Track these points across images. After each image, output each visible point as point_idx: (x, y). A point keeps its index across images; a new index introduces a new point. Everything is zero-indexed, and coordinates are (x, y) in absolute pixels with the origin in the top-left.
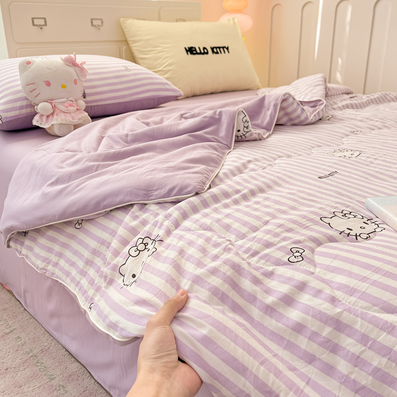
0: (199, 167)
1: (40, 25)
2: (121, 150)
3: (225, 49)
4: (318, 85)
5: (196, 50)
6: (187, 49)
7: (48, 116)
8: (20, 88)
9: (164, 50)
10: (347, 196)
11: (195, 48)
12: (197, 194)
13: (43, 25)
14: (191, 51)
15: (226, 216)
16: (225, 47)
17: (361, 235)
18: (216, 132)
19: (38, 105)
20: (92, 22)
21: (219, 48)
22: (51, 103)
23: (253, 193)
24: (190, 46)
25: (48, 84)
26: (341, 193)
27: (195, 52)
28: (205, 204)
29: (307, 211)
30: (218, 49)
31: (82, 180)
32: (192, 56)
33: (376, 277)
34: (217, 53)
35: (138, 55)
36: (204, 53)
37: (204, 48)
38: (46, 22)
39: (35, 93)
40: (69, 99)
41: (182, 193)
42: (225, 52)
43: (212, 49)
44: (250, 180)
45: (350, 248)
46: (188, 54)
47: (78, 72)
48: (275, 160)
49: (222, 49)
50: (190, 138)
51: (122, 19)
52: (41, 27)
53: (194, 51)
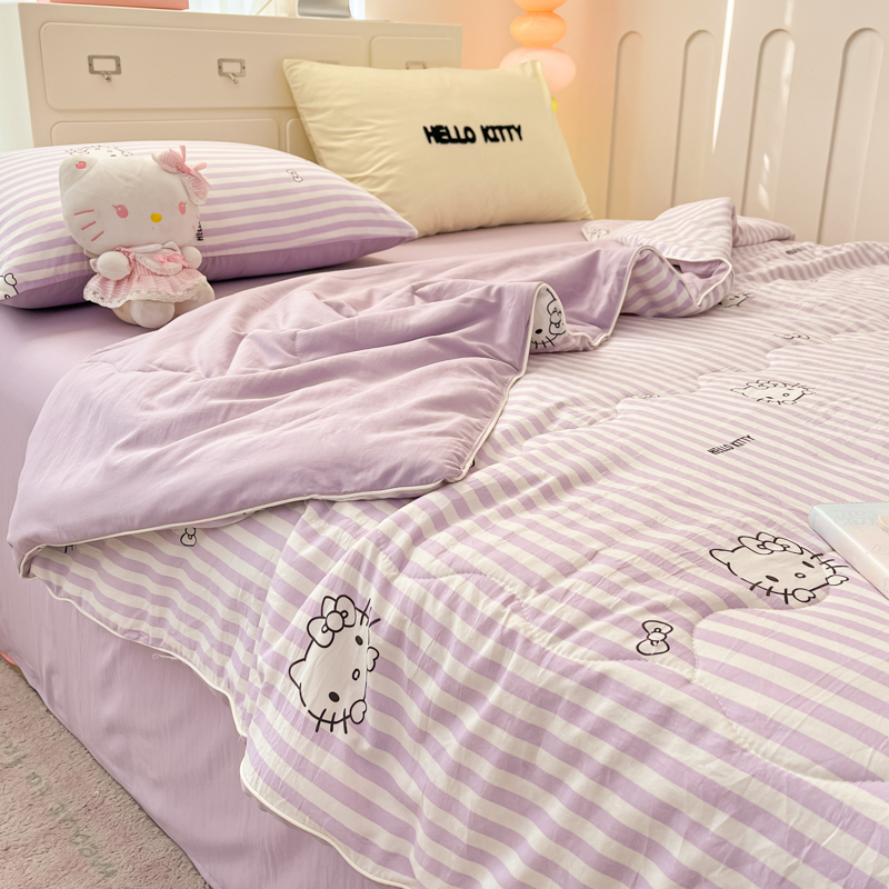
0: (450, 418)
1: (107, 73)
2: (280, 373)
3: (513, 131)
4: (718, 223)
5: (448, 133)
6: (430, 130)
7: (118, 283)
8: (60, 217)
9: (378, 131)
10: (770, 496)
11: (446, 128)
12: (445, 483)
13: (113, 73)
14: (437, 134)
15: (504, 538)
16: (513, 127)
17: (796, 593)
18: (488, 335)
19: (98, 256)
20: (220, 67)
21: (501, 128)
22: (127, 254)
23: (566, 484)
24: (434, 125)
25: (123, 212)
26: (757, 489)
27: (446, 137)
28: (462, 509)
29: (681, 533)
30: (497, 132)
31: (195, 439)
32: (440, 145)
33: (822, 697)
34: (495, 139)
35: (319, 141)
36: (467, 140)
37: (467, 129)
38: (118, 65)
39: (94, 230)
40: (167, 245)
41: (414, 481)
42: (512, 139)
43: (485, 131)
44: (561, 452)
45: (770, 625)
46: (430, 141)
47: (189, 185)
48: (617, 401)
49: (505, 132)
50: (432, 347)
51: (286, 61)
52: (107, 76)
53: (444, 134)
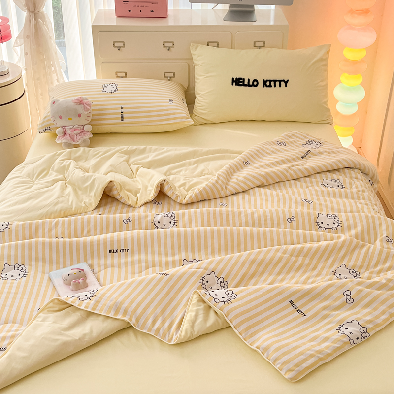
1: (119, 47)
3: (283, 84)
6: (235, 80)
11: (244, 79)
13: (122, 47)
14: (238, 82)
16: (284, 81)
20: (164, 45)
21: (275, 81)
22: (63, 129)
24: (237, 78)
27: (242, 83)
30: (273, 83)
32: (237, 86)
34: (270, 86)
36: (253, 85)
37: (255, 81)
38: (124, 45)
42: (280, 86)
43: (264, 82)
46: (233, 84)
49: (277, 83)
